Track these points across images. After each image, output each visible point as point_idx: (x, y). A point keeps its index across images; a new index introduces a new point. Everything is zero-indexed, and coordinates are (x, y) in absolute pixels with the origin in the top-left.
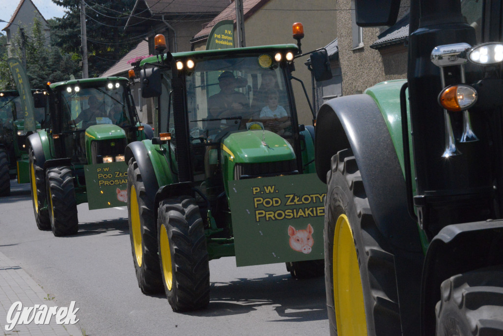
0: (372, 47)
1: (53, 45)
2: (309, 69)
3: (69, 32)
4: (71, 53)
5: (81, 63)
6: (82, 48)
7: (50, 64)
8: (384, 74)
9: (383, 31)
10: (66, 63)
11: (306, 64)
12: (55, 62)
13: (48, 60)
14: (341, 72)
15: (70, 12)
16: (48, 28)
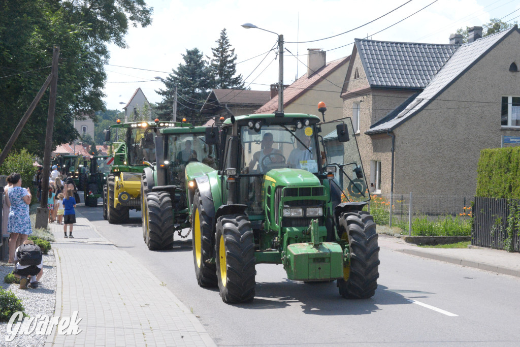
0: (365, 133)
3: (164, 112)
8: (372, 151)
9: (373, 124)
14: (344, 148)
15: (166, 99)
16: (151, 108)
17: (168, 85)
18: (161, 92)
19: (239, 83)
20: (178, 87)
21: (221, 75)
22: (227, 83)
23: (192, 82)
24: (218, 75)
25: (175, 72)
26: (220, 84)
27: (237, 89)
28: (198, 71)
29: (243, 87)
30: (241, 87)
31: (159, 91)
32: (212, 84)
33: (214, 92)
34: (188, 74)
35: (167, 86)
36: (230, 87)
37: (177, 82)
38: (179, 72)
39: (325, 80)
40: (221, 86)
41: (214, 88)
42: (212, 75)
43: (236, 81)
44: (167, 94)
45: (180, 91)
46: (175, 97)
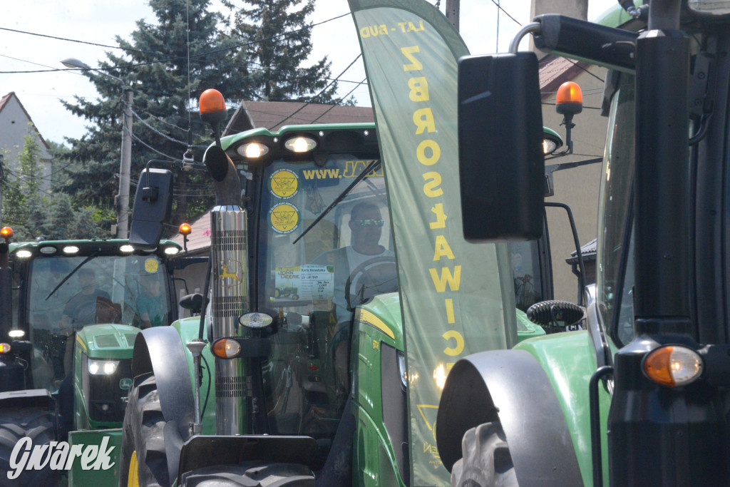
1: (57, 191)
2: (575, 271)
3: (92, 167)
4: (91, 209)
5: (114, 228)
6: (119, 199)
7: (49, 227)
10: (79, 227)
11: (568, 262)
12: (58, 223)
13: (44, 218)
15: (98, 129)
16: (50, 157)
17: (102, 84)
18: (82, 107)
19: (321, 85)
20: (136, 94)
21: (266, 57)
22: (286, 84)
23: (178, 79)
24: (258, 61)
25: (124, 46)
26: (263, 87)
27: (315, 101)
28: (195, 46)
29: (334, 97)
30: (328, 96)
31: (74, 103)
32: (238, 87)
33: (247, 112)
34: (167, 53)
35: (99, 90)
36: (294, 97)
37: (131, 78)
38: (139, 45)
39: (585, 74)
40: (267, 92)
41: (246, 96)
42: (239, 57)
43: (311, 79)
44: (101, 113)
45: (140, 106)
46: (128, 124)
